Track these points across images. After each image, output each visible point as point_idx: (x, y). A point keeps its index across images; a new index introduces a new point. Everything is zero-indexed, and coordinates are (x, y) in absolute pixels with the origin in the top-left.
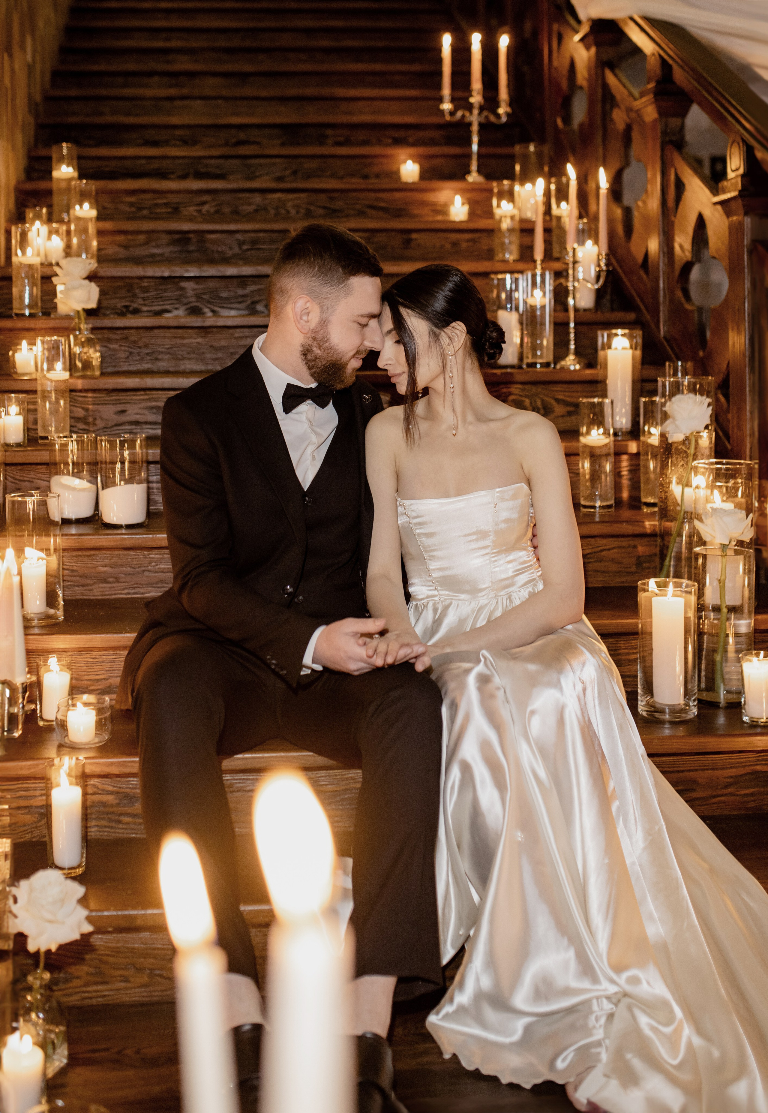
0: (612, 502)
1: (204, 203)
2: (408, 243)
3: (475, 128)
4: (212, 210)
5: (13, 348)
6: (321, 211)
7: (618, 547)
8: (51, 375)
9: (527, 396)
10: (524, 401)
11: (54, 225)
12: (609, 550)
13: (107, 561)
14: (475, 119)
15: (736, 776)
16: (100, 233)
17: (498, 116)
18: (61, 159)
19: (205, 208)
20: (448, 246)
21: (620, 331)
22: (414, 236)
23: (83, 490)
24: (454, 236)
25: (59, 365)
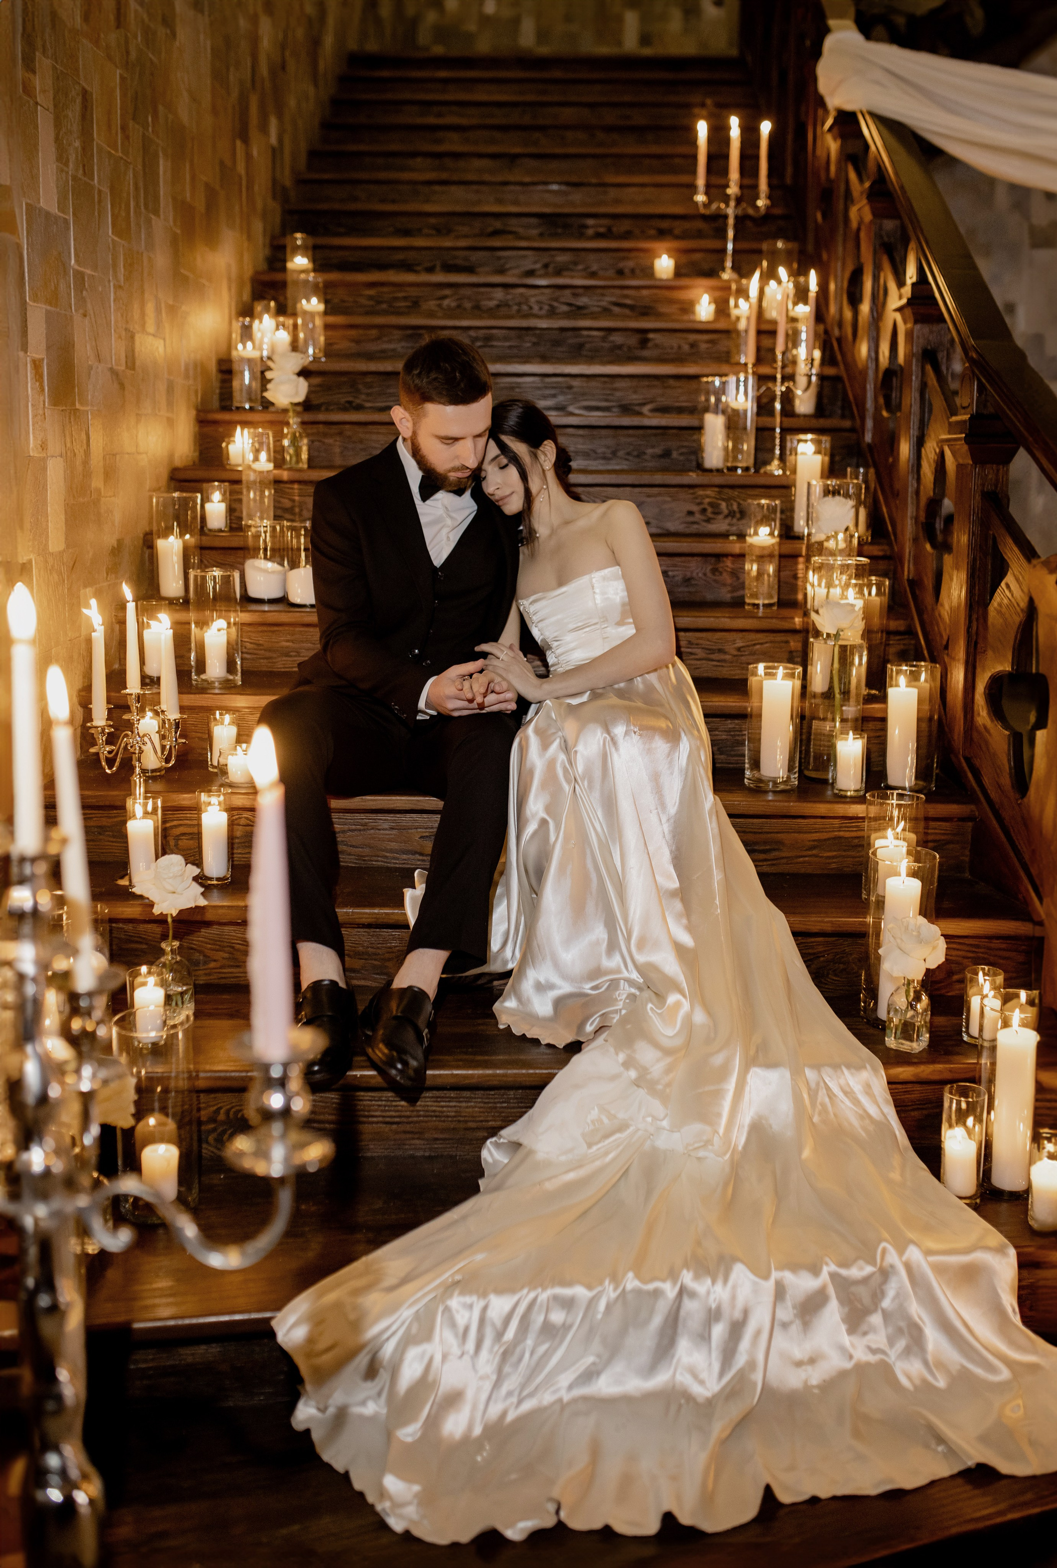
0: (775, 600)
1: (444, 297)
2: (644, 343)
3: (731, 221)
4: (454, 304)
5: (226, 440)
6: (565, 308)
7: (771, 642)
8: (257, 466)
9: (723, 500)
10: (720, 504)
11: (281, 319)
12: (762, 644)
13: (289, 637)
14: (730, 211)
15: (819, 840)
16: (327, 327)
17: (757, 208)
18: (296, 250)
19: (446, 302)
20: (686, 348)
21: (809, 436)
22: (651, 336)
23: (273, 572)
24: (693, 337)
25: (263, 456)
